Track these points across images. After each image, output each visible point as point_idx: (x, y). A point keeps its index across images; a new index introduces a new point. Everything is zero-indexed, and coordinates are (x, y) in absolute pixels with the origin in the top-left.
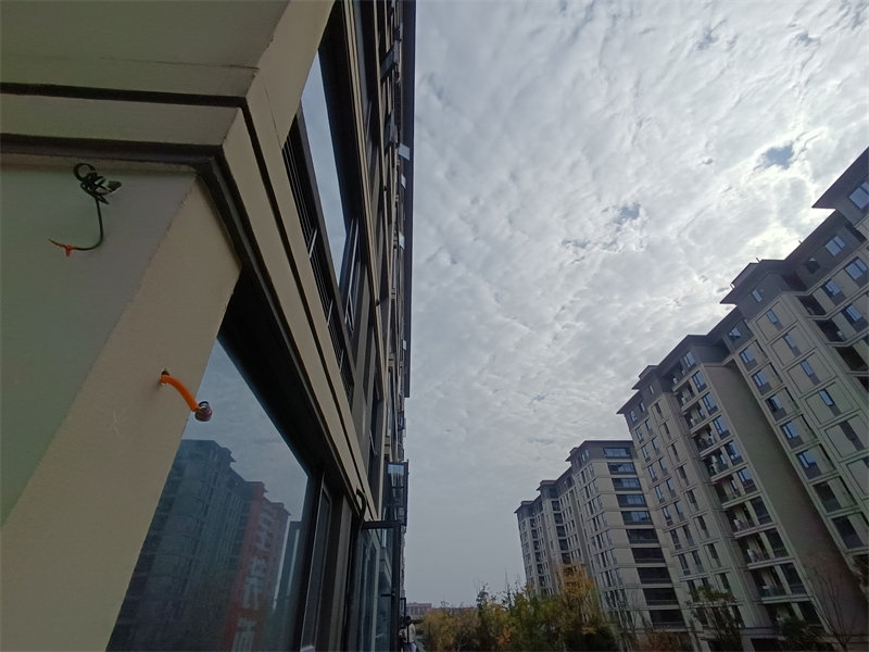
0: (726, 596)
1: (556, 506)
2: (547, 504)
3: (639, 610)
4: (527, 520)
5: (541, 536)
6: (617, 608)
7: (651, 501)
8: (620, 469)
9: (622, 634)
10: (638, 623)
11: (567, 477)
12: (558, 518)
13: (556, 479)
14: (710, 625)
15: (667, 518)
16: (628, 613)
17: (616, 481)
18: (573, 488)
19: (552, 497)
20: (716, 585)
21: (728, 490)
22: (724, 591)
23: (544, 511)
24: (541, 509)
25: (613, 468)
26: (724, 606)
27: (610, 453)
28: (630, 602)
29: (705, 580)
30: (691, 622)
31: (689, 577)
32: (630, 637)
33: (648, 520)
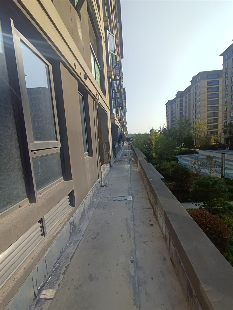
1: (181, 101)
2: (178, 100)
3: (204, 132)
4: (169, 107)
5: (174, 112)
7: (221, 95)
8: (212, 84)
11: (188, 89)
12: (181, 105)
13: (183, 90)
14: (227, 134)
15: (225, 102)
17: (209, 89)
18: (190, 93)
19: (181, 97)
23: (176, 103)
24: (176, 102)
25: (209, 83)
27: (209, 77)
33: (217, 103)
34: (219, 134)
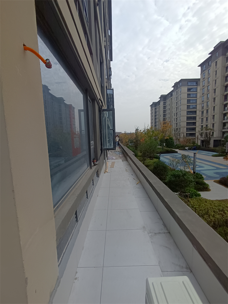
0: (211, 130)
1: (164, 103)
3: (183, 133)
6: (177, 133)
9: (176, 139)
10: (182, 136)
11: (171, 93)
12: (164, 107)
13: (167, 94)
14: (203, 136)
15: (202, 107)
16: (180, 134)
17: (188, 95)
18: (172, 97)
19: (164, 101)
20: (210, 126)
22: (212, 128)
23: (160, 105)
25: (189, 90)
26: (210, 132)
27: (189, 84)
28: (181, 131)
29: (207, 125)
30: (198, 136)
31: (202, 125)
32: (178, 139)
33: (196, 108)
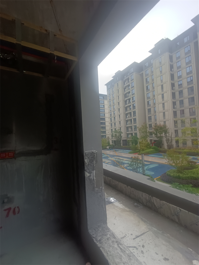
7: (107, 111)
21: (128, 109)
29: (115, 129)
31: (112, 128)
34: (107, 137)
